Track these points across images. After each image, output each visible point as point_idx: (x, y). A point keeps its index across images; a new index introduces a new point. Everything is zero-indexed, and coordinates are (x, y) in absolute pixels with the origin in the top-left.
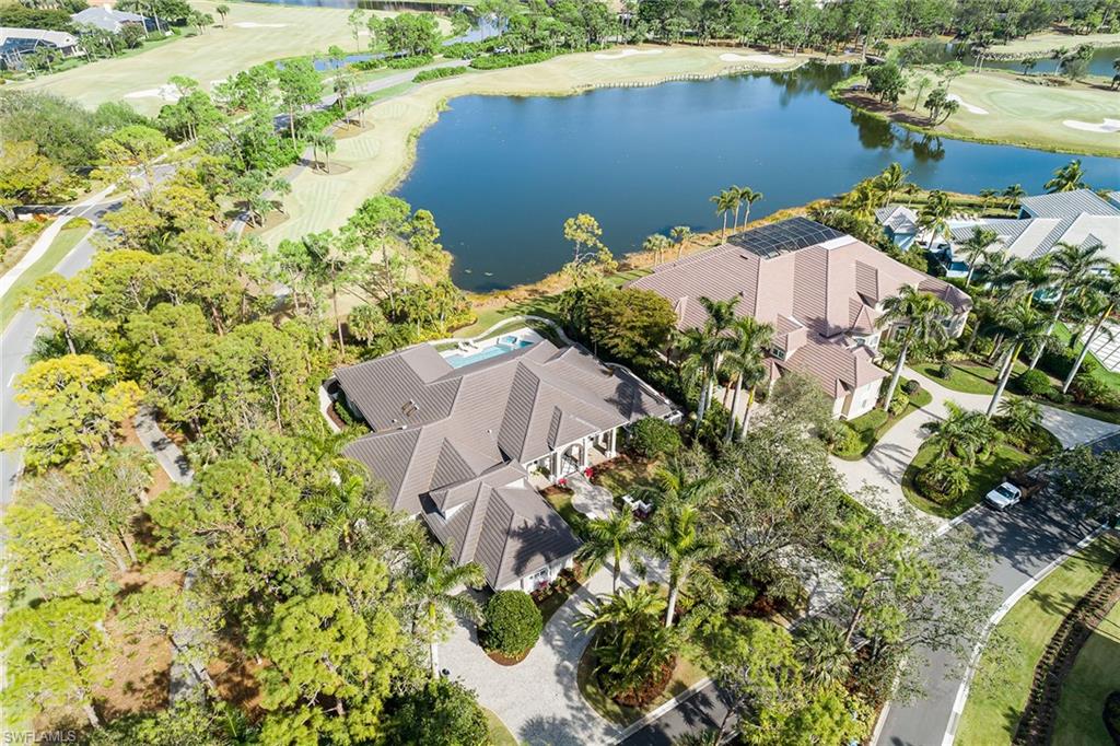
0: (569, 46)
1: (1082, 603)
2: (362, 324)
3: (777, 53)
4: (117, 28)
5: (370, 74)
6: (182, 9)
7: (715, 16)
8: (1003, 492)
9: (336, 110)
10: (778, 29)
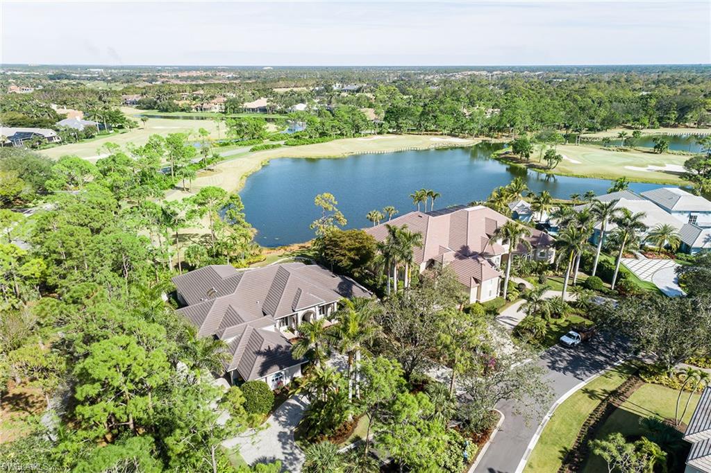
0: (343, 135)
1: (614, 393)
2: (192, 255)
3: (464, 138)
4: (81, 129)
5: (225, 148)
6: (122, 119)
7: (428, 119)
8: (570, 336)
9: (201, 165)
10: (463, 125)
